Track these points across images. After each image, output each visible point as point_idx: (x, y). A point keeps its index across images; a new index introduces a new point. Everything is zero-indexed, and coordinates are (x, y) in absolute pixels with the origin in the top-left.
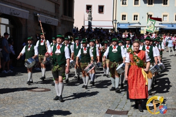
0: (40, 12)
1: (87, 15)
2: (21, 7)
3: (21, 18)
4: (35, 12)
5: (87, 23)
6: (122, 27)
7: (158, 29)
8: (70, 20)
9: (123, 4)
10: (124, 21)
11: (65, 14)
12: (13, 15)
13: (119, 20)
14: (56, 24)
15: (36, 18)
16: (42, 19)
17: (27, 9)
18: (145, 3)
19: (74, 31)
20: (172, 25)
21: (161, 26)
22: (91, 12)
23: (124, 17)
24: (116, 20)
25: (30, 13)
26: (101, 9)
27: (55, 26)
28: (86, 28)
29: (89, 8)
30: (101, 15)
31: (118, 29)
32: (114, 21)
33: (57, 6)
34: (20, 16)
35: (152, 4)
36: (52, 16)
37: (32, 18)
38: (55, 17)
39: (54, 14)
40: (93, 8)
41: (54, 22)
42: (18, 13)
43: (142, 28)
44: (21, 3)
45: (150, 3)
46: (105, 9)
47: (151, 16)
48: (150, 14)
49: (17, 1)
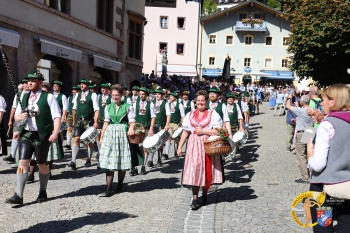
0: (96, 53)
1: (160, 57)
2: (72, 45)
3: (72, 61)
4: (90, 53)
5: (160, 68)
6: (209, 74)
7: (259, 78)
8: (137, 63)
9: (211, 41)
10: (212, 66)
11: (131, 55)
12: (61, 56)
13: (206, 64)
14: (118, 69)
15: (91, 60)
16: (99, 61)
17: (79, 47)
18: (242, 42)
19: (143, 79)
20: (278, 72)
21: (262, 73)
22: (166, 52)
23: (212, 60)
25: (83, 54)
26: (180, 48)
27: (117, 72)
28: (160, 75)
29: (163, 46)
30: (180, 56)
31: (204, 76)
32: (198, 65)
33: (120, 43)
34: (69, 58)
35: (250, 43)
36: (112, 57)
37: (86, 61)
38: (117, 60)
39: (117, 56)
40: (169, 46)
41: (116, 66)
42: (67, 54)
43: (236, 77)
44: (71, 39)
45: (248, 42)
46: (185, 49)
47: (249, 60)
48: (248, 57)
49: (67, 38)
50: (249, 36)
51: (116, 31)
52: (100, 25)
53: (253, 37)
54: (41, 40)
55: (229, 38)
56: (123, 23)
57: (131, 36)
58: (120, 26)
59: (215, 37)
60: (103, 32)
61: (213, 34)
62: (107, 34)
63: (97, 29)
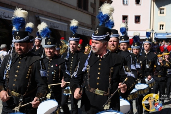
2: (60, 20)
3: (60, 31)
6: (159, 36)
9: (161, 13)
10: (161, 31)
12: (53, 28)
13: (157, 29)
17: (66, 21)
22: (127, 22)
23: (162, 26)
24: (153, 30)
26: (137, 19)
29: (125, 18)
30: (137, 25)
31: (156, 39)
33: (93, 18)
34: (59, 29)
36: (88, 28)
38: (91, 29)
39: (91, 26)
40: (129, 18)
41: (91, 33)
42: (57, 26)
44: (60, 16)
46: (141, 19)
49: (57, 15)
51: (90, 9)
52: (79, 5)
54: (40, 18)
56: (95, 3)
59: (163, 9)
60: (82, 10)
61: (162, 7)
62: (84, 11)
63: (78, 8)
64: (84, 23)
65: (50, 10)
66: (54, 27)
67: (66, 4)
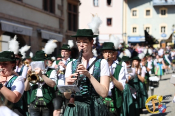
0: (43, 28)
2: (24, 24)
3: (25, 36)
4: (38, 29)
9: (133, 15)
10: (135, 34)
11: (70, 29)
12: (16, 33)
14: (60, 40)
15: (40, 34)
16: (46, 35)
17: (30, 25)
18: (158, 13)
23: (134, 28)
24: (125, 33)
25: (33, 30)
26: (109, 22)
27: (60, 42)
30: (109, 28)
31: (129, 42)
32: (124, 34)
33: (61, 21)
35: (165, 14)
36: (56, 31)
37: (36, 35)
38: (59, 33)
39: (59, 30)
41: (59, 37)
42: (21, 30)
44: (24, 20)
45: (163, 13)
46: (113, 22)
47: (164, 27)
48: (163, 25)
49: (20, 19)
50: (163, 9)
51: (57, 12)
52: (45, 8)
53: (167, 10)
55: (148, 11)
56: (62, 6)
57: (69, 14)
58: (60, 8)
59: (136, 11)
60: (48, 12)
61: (134, 9)
62: (51, 14)
63: (43, 11)
64: (51, 27)
65: (12, 13)
66: (17, 31)
67: (30, 7)
